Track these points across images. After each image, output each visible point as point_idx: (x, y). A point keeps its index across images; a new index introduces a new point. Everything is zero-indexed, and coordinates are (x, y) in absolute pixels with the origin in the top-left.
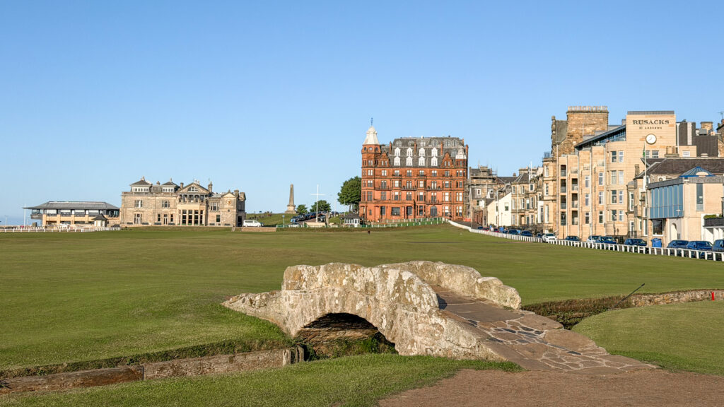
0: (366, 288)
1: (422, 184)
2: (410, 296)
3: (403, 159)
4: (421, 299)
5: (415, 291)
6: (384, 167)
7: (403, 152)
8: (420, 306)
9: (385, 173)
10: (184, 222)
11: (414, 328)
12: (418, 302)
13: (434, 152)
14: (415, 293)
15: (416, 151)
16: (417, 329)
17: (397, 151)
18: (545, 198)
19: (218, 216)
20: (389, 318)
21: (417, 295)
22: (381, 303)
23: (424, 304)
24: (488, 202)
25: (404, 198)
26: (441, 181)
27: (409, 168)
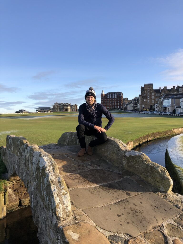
1: (113, 102)
3: (109, 97)
6: (106, 99)
7: (109, 95)
9: (105, 100)
10: (65, 111)
13: (116, 95)
15: (112, 95)
17: (108, 95)
18: (139, 104)
19: (72, 109)
24: (127, 105)
25: (110, 105)
26: (117, 101)
27: (111, 99)
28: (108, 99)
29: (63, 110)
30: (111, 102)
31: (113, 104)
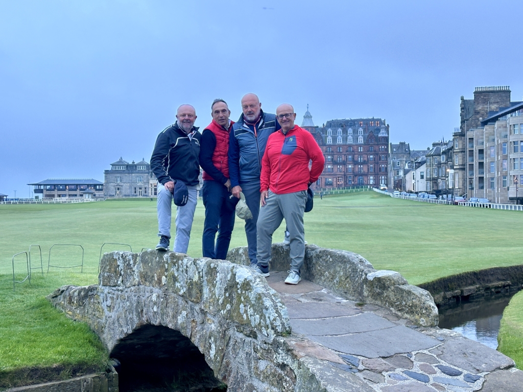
0: (189, 290)
1: (350, 159)
2: (246, 311)
3: (334, 139)
4: (261, 318)
5: (253, 302)
7: (335, 132)
8: (261, 331)
11: (253, 365)
12: (258, 321)
13: (361, 131)
14: (253, 306)
16: (257, 368)
17: (330, 130)
18: (455, 167)
20: (218, 343)
21: (255, 310)
22: (209, 317)
23: (267, 327)
25: (335, 170)
26: (366, 156)
27: (340, 146)
28: (330, 146)
29: (145, 188)
30: (343, 158)
31: (350, 166)
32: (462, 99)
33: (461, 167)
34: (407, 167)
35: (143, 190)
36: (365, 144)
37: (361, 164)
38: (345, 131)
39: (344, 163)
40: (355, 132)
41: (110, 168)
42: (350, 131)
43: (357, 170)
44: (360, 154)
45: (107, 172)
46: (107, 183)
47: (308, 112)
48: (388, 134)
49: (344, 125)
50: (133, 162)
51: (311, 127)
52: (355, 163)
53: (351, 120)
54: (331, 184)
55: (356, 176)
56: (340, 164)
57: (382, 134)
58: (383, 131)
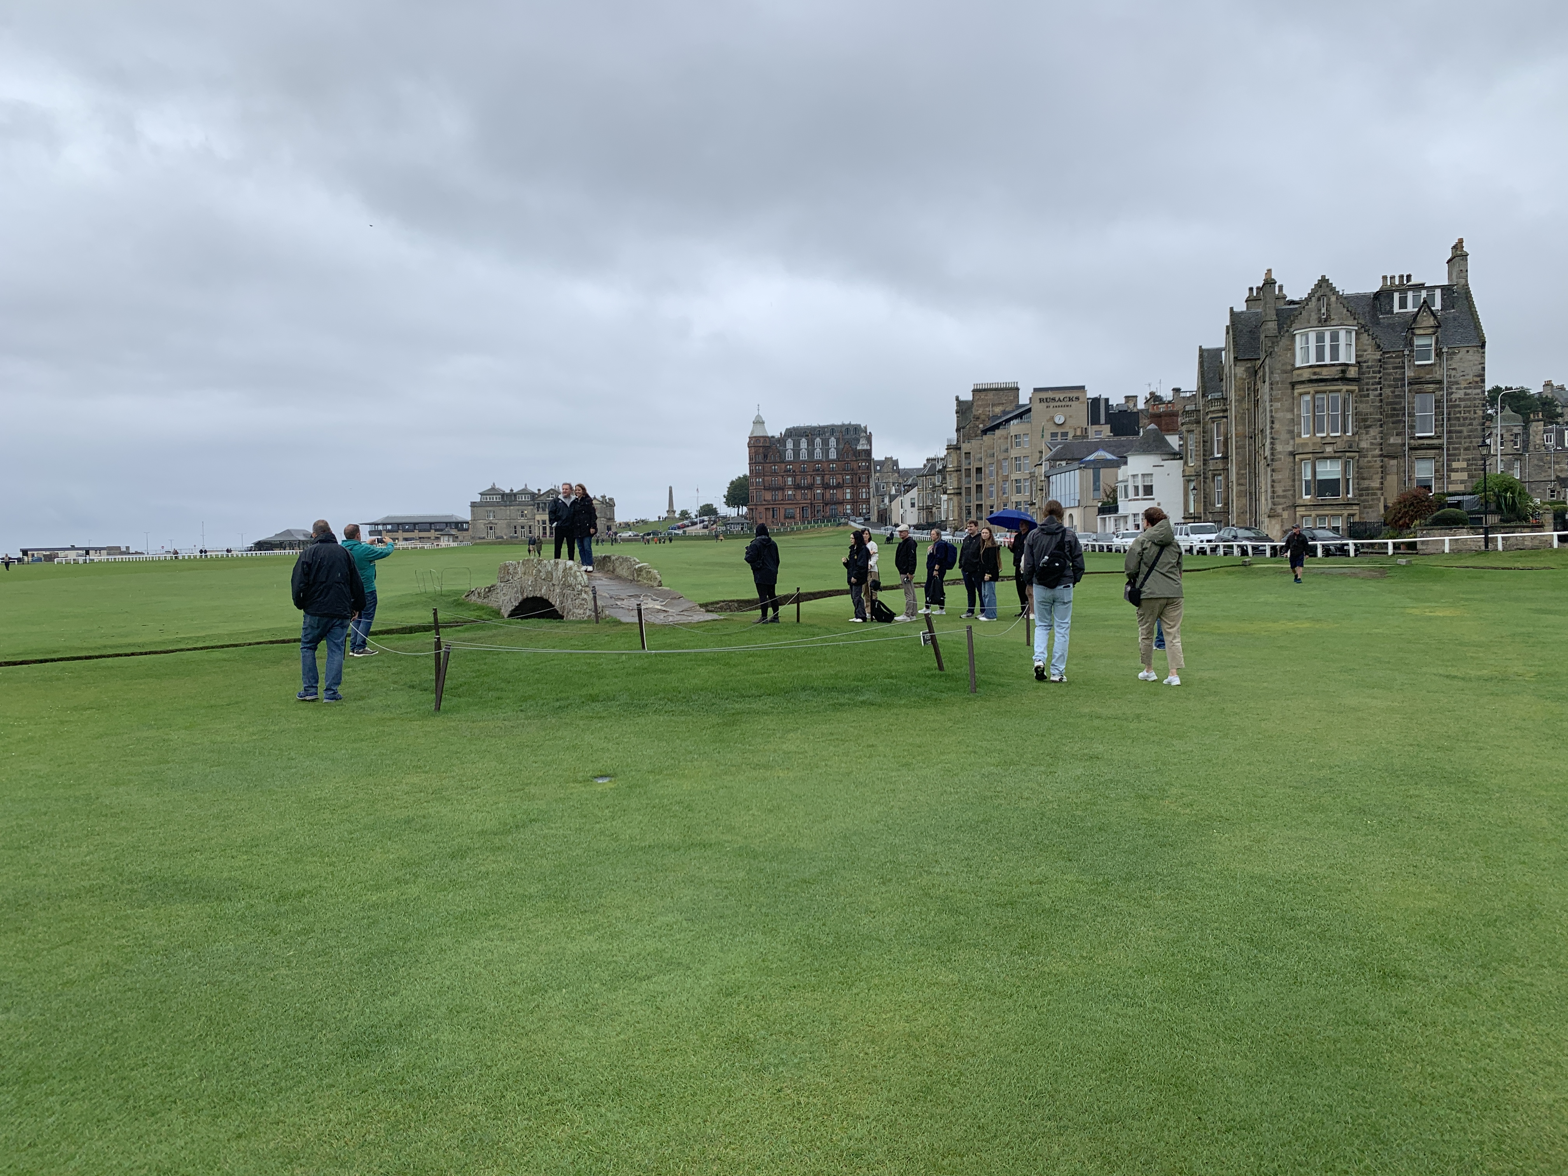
1: (818, 480)
3: (796, 451)
6: (775, 462)
7: (797, 444)
9: (775, 469)
13: (833, 442)
17: (790, 442)
18: (948, 492)
24: (892, 498)
25: (799, 497)
26: (840, 476)
27: (804, 462)
28: (790, 463)
29: (530, 527)
30: (808, 481)
31: (819, 491)
32: (957, 399)
33: (956, 491)
34: (893, 492)
35: (527, 529)
36: (838, 460)
37: (834, 488)
38: (811, 443)
39: (811, 487)
40: (825, 443)
41: (477, 499)
42: (818, 440)
43: (828, 496)
44: (833, 473)
45: (473, 505)
46: (474, 520)
47: (758, 416)
48: (871, 446)
49: (809, 433)
50: (512, 490)
51: (763, 437)
52: (826, 486)
53: (820, 427)
54: (793, 517)
55: (827, 504)
56: (804, 488)
57: (862, 446)
58: (863, 441)
